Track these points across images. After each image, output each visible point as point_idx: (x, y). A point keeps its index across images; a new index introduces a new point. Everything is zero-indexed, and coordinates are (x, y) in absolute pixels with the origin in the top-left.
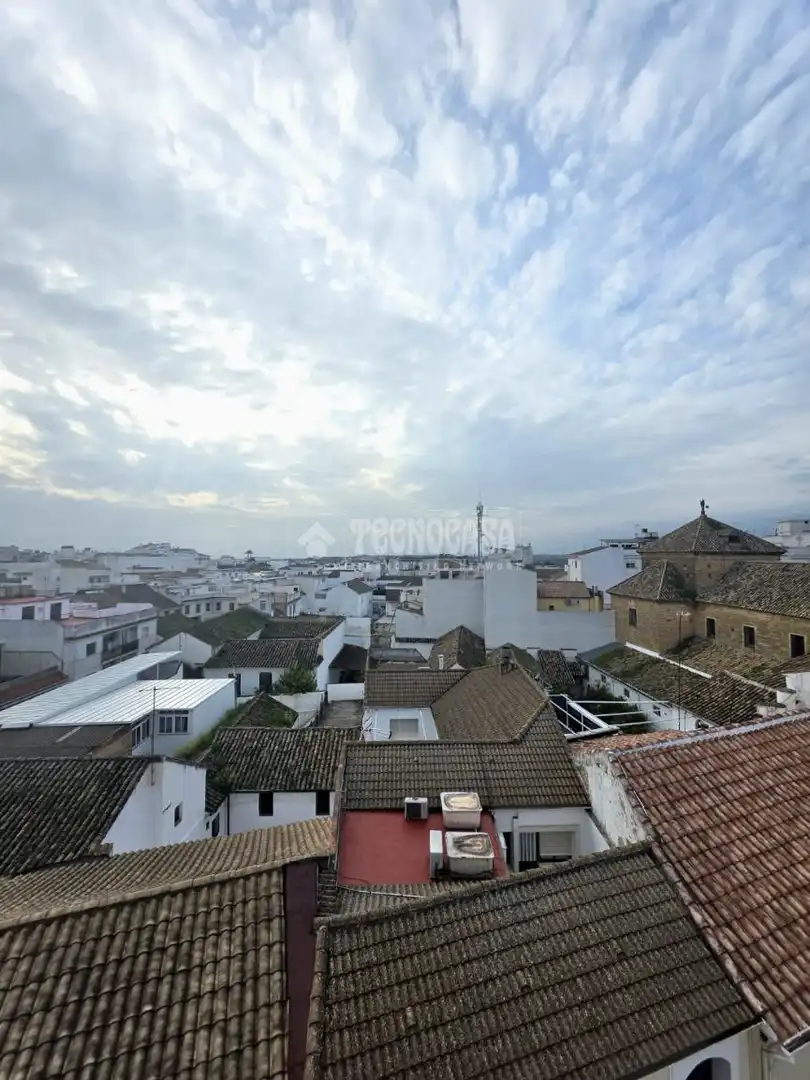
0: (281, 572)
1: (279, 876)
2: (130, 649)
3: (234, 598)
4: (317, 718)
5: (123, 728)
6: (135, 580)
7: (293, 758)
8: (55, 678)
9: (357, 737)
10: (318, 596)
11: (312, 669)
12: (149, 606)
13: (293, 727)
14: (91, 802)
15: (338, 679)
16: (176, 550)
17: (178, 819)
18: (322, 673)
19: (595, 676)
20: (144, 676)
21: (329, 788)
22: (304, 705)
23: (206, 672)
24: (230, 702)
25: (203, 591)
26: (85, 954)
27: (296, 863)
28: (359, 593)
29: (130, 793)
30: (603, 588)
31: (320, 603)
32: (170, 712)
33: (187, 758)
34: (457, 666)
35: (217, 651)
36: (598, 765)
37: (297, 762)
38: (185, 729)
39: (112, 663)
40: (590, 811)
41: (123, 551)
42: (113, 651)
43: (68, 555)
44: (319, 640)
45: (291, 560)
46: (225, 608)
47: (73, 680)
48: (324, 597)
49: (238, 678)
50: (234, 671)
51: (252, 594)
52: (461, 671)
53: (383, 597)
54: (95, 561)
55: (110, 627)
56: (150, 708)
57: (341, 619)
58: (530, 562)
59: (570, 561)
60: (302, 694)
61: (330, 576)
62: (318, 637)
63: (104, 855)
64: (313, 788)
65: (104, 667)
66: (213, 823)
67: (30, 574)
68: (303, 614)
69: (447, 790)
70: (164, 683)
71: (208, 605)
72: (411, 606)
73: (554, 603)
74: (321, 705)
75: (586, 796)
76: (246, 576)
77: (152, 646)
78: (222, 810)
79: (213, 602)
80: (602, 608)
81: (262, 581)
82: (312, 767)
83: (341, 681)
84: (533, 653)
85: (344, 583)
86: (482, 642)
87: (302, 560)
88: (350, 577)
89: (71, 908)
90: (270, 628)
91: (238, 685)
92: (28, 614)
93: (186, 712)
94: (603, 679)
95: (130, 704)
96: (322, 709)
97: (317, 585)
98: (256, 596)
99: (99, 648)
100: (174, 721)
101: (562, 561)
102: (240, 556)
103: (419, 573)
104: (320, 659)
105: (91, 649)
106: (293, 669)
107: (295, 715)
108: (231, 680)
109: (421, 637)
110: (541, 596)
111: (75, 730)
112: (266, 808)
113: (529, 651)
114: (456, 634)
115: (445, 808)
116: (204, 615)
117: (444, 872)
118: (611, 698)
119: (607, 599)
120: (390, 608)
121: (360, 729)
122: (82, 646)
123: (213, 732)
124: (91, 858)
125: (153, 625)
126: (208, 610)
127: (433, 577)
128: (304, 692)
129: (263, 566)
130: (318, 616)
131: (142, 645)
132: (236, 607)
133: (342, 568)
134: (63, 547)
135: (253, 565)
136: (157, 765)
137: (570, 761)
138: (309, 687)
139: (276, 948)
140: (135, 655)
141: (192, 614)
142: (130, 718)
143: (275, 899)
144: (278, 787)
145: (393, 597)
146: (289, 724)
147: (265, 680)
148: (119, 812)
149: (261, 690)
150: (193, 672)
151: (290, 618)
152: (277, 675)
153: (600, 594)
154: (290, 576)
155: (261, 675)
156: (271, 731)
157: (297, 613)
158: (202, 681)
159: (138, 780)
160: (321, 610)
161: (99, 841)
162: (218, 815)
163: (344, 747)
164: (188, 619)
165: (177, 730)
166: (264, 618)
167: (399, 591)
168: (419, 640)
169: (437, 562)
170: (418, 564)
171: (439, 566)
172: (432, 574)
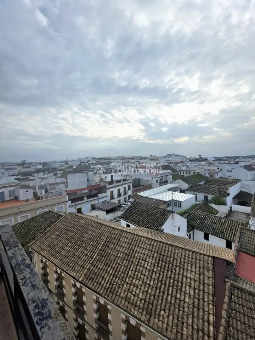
0: (212, 162)
1: (212, 258)
2: (166, 182)
3: (195, 171)
4: (227, 215)
5: (165, 202)
6: (166, 164)
7: (217, 226)
8: (150, 187)
9: (246, 226)
10: (228, 171)
11: (225, 197)
12: (170, 171)
13: (217, 215)
14: (159, 218)
15: (237, 203)
16: (177, 156)
17: (179, 230)
18: (229, 200)
20: (170, 190)
21: (232, 240)
22: (222, 210)
23: (186, 192)
24: (194, 202)
25: (185, 168)
26: (160, 251)
27: (219, 258)
29: (167, 218)
31: (229, 174)
32: (176, 201)
33: (182, 214)
35: (190, 186)
37: (218, 227)
38: (181, 206)
39: (162, 185)
41: (163, 156)
42: (162, 182)
43: (151, 157)
44: (229, 188)
45: (216, 158)
46: (192, 173)
47: (154, 188)
48: (231, 171)
49: (197, 195)
50: (195, 193)
51: (201, 169)
54: (157, 159)
55: (161, 176)
56: (171, 199)
57: (240, 180)
60: (220, 206)
61: (234, 164)
62: (228, 186)
63: (162, 231)
64: (224, 238)
65: (160, 186)
66: (189, 235)
67: (144, 162)
68: (221, 177)
70: (174, 193)
71: (186, 172)
74: (229, 211)
76: (199, 163)
77: (171, 182)
78: (191, 232)
79: (188, 171)
81: (205, 165)
82: (225, 230)
83: (238, 204)
85: (241, 167)
87: (221, 158)
88: (244, 164)
89: (157, 239)
90: (207, 181)
91: (196, 197)
92: (144, 171)
93: (181, 202)
95: (167, 197)
96: (229, 212)
97: (228, 167)
98: (202, 170)
99: (159, 181)
100: (178, 204)
102: (197, 157)
104: (229, 195)
105: (157, 181)
106: (217, 196)
107: (218, 212)
108: (194, 195)
111: (154, 200)
112: (206, 237)
116: (185, 175)
121: (248, 223)
122: (155, 180)
123: (189, 210)
124: (159, 230)
125: (171, 177)
126: (186, 173)
128: (221, 205)
129: (205, 160)
130: (228, 179)
131: (169, 181)
132: (195, 173)
133: (240, 160)
134: (150, 156)
135: (202, 159)
136: (173, 214)
138: (224, 204)
139: (211, 279)
140: (167, 184)
141: (182, 174)
142: (167, 200)
143: (210, 265)
144: (210, 233)
146: (216, 215)
147: (206, 198)
149: (204, 201)
150: (182, 191)
151: (216, 178)
152: (210, 197)
154: (216, 163)
155: (204, 196)
156: (208, 214)
157: (219, 177)
158: (185, 194)
159: (169, 216)
160: (229, 176)
161: (161, 227)
162: (190, 234)
163: (239, 228)
164: (181, 176)
165: (178, 206)
166: (205, 177)
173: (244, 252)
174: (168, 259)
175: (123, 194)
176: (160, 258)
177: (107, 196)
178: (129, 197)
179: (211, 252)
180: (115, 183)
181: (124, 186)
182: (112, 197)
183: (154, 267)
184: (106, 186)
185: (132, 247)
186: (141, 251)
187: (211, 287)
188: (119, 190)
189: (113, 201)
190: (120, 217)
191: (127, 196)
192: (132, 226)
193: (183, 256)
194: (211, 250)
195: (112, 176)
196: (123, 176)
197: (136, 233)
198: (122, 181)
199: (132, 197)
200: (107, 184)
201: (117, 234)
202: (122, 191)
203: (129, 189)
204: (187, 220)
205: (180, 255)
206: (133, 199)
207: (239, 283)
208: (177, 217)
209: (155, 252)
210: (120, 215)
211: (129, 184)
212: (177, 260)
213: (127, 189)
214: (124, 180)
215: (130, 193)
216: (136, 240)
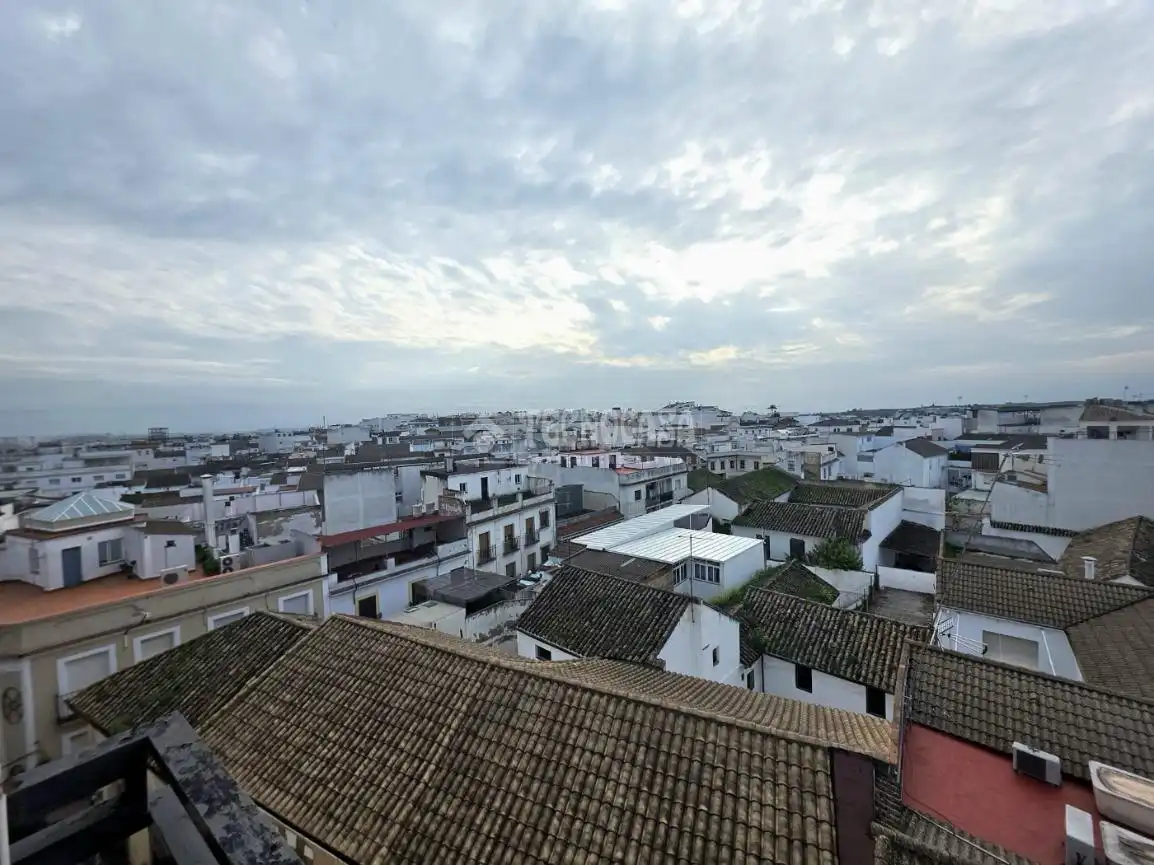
0: (812, 429)
1: (824, 754)
2: (666, 499)
3: (760, 457)
4: (864, 602)
5: (667, 567)
7: (835, 640)
8: (614, 516)
9: (926, 639)
10: (861, 458)
11: (856, 544)
12: (679, 461)
13: (835, 605)
14: (648, 622)
15: (894, 563)
16: (699, 408)
17: (715, 660)
18: (869, 551)
20: (680, 523)
21: (883, 686)
22: (849, 586)
23: (733, 529)
24: (759, 563)
25: (727, 448)
26: (655, 737)
27: (846, 752)
29: (676, 623)
31: (865, 467)
32: (704, 561)
33: (721, 606)
34: (1129, 580)
35: (743, 510)
37: (840, 645)
38: (718, 579)
39: (654, 509)
41: (656, 411)
42: (654, 498)
44: (866, 512)
45: (823, 415)
46: (750, 467)
47: (627, 519)
48: (870, 459)
49: (767, 540)
50: (761, 532)
51: (778, 452)
53: (968, 464)
55: (651, 477)
56: (686, 554)
57: (899, 488)
60: (843, 571)
61: (879, 434)
62: (865, 508)
63: (660, 667)
64: (861, 680)
65: (648, 512)
66: (749, 676)
68: (840, 479)
70: (695, 533)
71: (732, 462)
72: (1022, 478)
74: (870, 587)
76: (770, 433)
78: (755, 666)
79: (737, 460)
81: (788, 439)
82: (860, 655)
83: (898, 565)
85: (901, 443)
87: (837, 414)
88: (911, 434)
89: (643, 697)
90: (799, 492)
91: (767, 546)
92: (596, 464)
93: (718, 564)
95: (672, 547)
96: (871, 594)
97: (861, 444)
98: (783, 456)
99: (643, 496)
100: (709, 570)
102: (764, 412)
104: (867, 535)
105: (638, 495)
106: (830, 541)
107: (836, 594)
108: (760, 541)
109: (1042, 525)
111: (633, 560)
112: (804, 682)
114: (1126, 529)
115: (1098, 785)
116: (729, 473)
120: (980, 479)
121: (932, 628)
122: (632, 491)
123: (744, 589)
124: (650, 666)
125: (684, 479)
126: (732, 467)
128: (846, 570)
129: (789, 422)
130: (862, 482)
131: (677, 495)
132: (761, 467)
133: (897, 423)
135: (778, 421)
136: (695, 605)
138: (854, 565)
139: (825, 827)
140: (670, 504)
141: (718, 470)
142: (672, 559)
143: (821, 777)
144: (816, 664)
145: (988, 464)
146: (831, 603)
147: (797, 548)
149: (792, 557)
150: (722, 528)
151: (824, 481)
152: (810, 545)
154: (822, 433)
155: (792, 541)
156: (807, 603)
157: (833, 477)
158: (731, 537)
159: (681, 614)
160: (867, 475)
161: (656, 655)
162: (753, 671)
163: (906, 646)
164: (713, 475)
165: (710, 579)
166: (793, 479)
167: (998, 454)
168: (1038, 530)
169: (1079, 412)
170: (1038, 415)
171: (1082, 418)
172: (1068, 431)
173: (923, 726)
174: (684, 766)
175: (522, 542)
176: (655, 765)
177: (468, 552)
178: (545, 550)
179: (822, 731)
180: (495, 503)
181: (528, 515)
182: (486, 555)
183: (637, 799)
184: (463, 518)
185: (559, 733)
186: (590, 745)
187: (827, 855)
188: (509, 529)
189: (491, 568)
190: (512, 626)
191: (536, 549)
192: (557, 655)
193: (734, 754)
194: (822, 725)
195: (484, 481)
196: (523, 479)
197: (572, 681)
198: (520, 497)
199: (556, 553)
200: (468, 511)
201: (506, 689)
202: (520, 532)
203: (545, 523)
204: (742, 627)
205: (721, 752)
206: (560, 560)
207: (913, 835)
208: (707, 615)
209: (638, 745)
210: (515, 619)
211: (543, 508)
212: (714, 768)
213: (537, 524)
214: (527, 495)
215: (547, 537)
216: (575, 704)
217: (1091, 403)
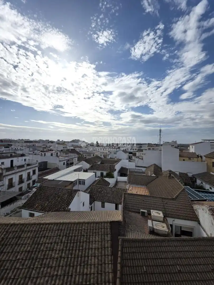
0: (105, 147)
1: (109, 224)
2: (72, 164)
3: (94, 153)
4: (115, 185)
5: (72, 182)
6: (72, 148)
8: (57, 170)
10: (114, 154)
11: (113, 172)
12: (75, 154)
13: (109, 187)
14: (66, 198)
15: (120, 175)
16: (81, 141)
17: (83, 205)
18: (116, 174)
19: (199, 182)
20: (75, 171)
22: (111, 181)
23: (88, 171)
24: (94, 179)
26: (68, 232)
28: (125, 153)
29: (74, 197)
30: (202, 155)
31: (115, 155)
32: (81, 180)
33: (85, 191)
34: (153, 175)
35: (91, 166)
36: (203, 210)
37: (110, 195)
38: (84, 184)
39: (68, 167)
40: (199, 223)
41: (70, 141)
42: (68, 164)
43: (59, 142)
44: (115, 165)
46: (92, 156)
47: (61, 170)
48: (116, 154)
49: (96, 173)
50: (95, 171)
52: (155, 176)
53: (132, 155)
54: (64, 143)
55: (68, 159)
56: (77, 178)
57: (121, 160)
58: (176, 146)
59: (190, 146)
60: (111, 178)
61: (117, 148)
62: (115, 164)
63: (69, 211)
64: (114, 203)
65: (67, 168)
66: (91, 207)
67: (51, 146)
68: (111, 158)
69: (152, 209)
70: (79, 173)
72: (140, 157)
73: (184, 158)
74: (116, 182)
75: (198, 219)
76: (97, 148)
77: (76, 164)
78: (93, 205)
79: (89, 154)
80: (202, 161)
81: (100, 149)
82: (114, 197)
84: (178, 173)
85: (121, 150)
86: (161, 168)
88: (123, 149)
90: (103, 161)
92: (52, 155)
93: (84, 180)
94: (202, 183)
95: (72, 177)
97: (114, 151)
98: (99, 153)
99: (66, 163)
100: (82, 182)
101: (187, 146)
103: (142, 148)
104: (115, 170)
105: (64, 164)
106: (108, 172)
107: (109, 184)
108: (94, 173)
109: (142, 166)
110: (180, 156)
111: (62, 182)
112: (103, 206)
113: (176, 173)
114: (153, 166)
115: (152, 214)
116: (87, 157)
117: (153, 232)
118: (205, 189)
119: (204, 158)
120: (133, 158)
121: (127, 189)
122: (62, 163)
123: (90, 186)
124: (67, 211)
125: (76, 159)
127: (146, 150)
130: (115, 159)
131: (74, 163)
132: (95, 156)
133: (120, 146)
134: (58, 140)
136: (79, 192)
137: (192, 207)
138: (113, 177)
139: (109, 242)
140: (73, 166)
141: (85, 157)
142: (73, 180)
143: (108, 229)
144: (106, 201)
145: (135, 155)
147: (102, 174)
148: (72, 201)
149: (101, 176)
150: (86, 171)
151: (107, 159)
153: (201, 157)
154: (107, 148)
156: (104, 187)
157: (109, 158)
158: (88, 173)
159: (75, 195)
160: (115, 157)
161: (68, 208)
163: (123, 194)
165: (83, 184)
166: (101, 158)
167: (136, 153)
168: (142, 167)
169: (147, 145)
170: (142, 146)
171: (148, 147)
172: (146, 149)
174: (76, 238)
175: (26, 180)
176: (68, 241)
177: (3, 185)
178: (34, 182)
179: (108, 218)
180: (16, 168)
181: (28, 171)
182: (11, 185)
183: (62, 253)
184: (2, 174)
185: (37, 241)
186: (47, 241)
187: (110, 249)
188: (21, 177)
189: (12, 190)
190: (21, 208)
191: (31, 182)
192: (37, 214)
193: (89, 230)
194: (108, 216)
195: (12, 162)
196: (27, 160)
197: (42, 222)
198: (26, 166)
199: (38, 182)
200: (4, 171)
201: (17, 231)
202: (25, 176)
203: (34, 172)
204: (90, 195)
205: (86, 231)
206: (39, 184)
207: (126, 237)
208: (82, 194)
209: (63, 236)
210: (21, 205)
211: (34, 169)
212: (84, 236)
213: (31, 174)
214: (28, 165)
215: (35, 177)
217: (149, 144)
